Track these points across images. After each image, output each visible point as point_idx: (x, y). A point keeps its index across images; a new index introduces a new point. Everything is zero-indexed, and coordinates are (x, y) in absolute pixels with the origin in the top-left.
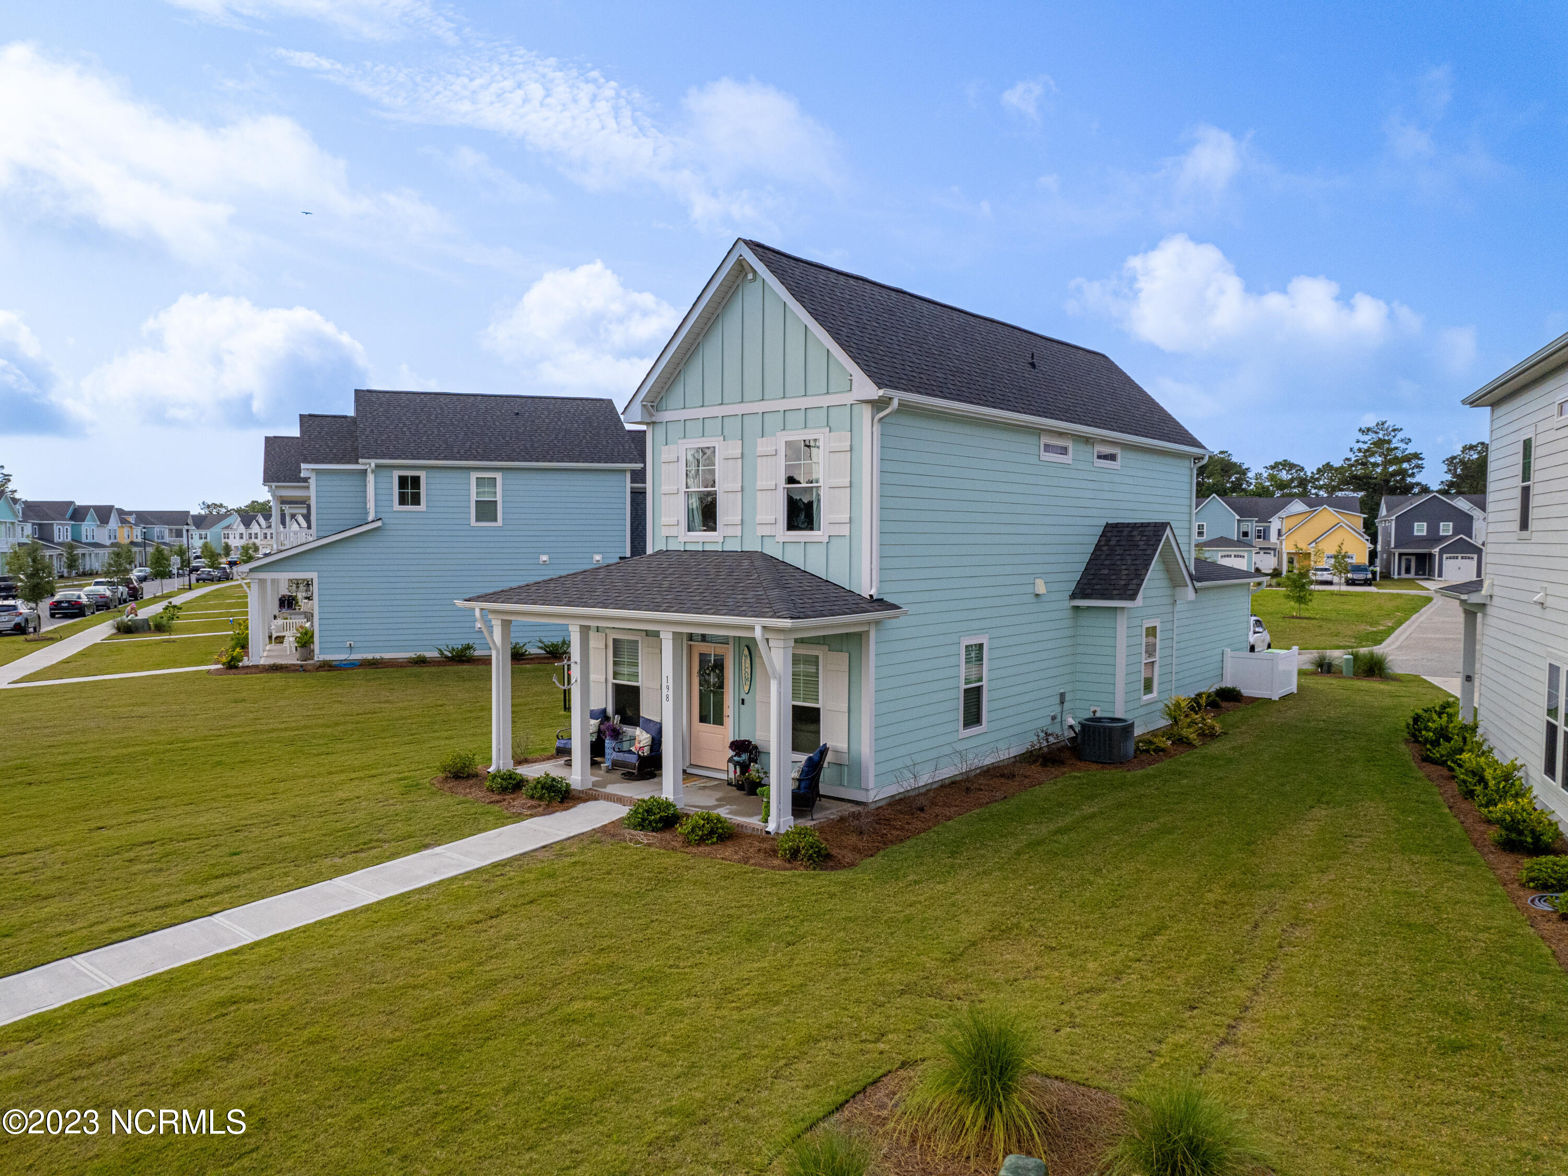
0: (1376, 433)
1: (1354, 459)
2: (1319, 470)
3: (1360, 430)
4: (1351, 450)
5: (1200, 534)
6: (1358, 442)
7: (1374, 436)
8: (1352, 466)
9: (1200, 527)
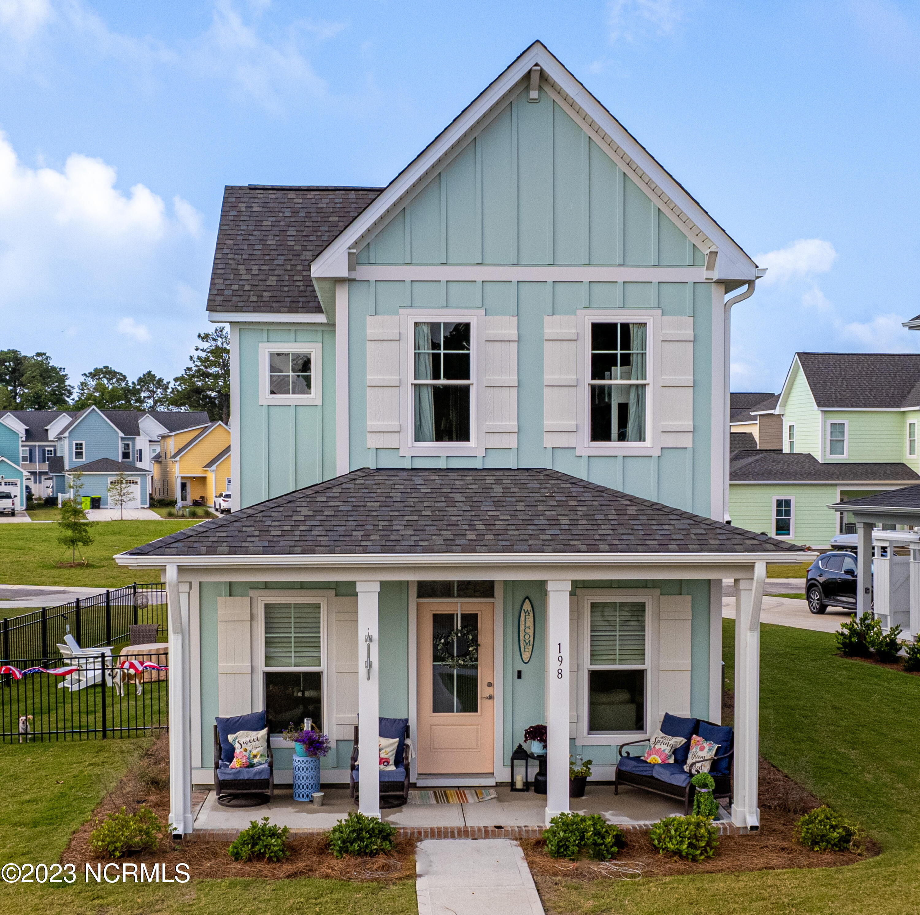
0: (215, 340)
1: (194, 369)
2: (140, 380)
3: (199, 336)
4: (191, 358)
5: (79, 455)
6: (197, 349)
7: (213, 343)
8: (193, 376)
9: (79, 446)
